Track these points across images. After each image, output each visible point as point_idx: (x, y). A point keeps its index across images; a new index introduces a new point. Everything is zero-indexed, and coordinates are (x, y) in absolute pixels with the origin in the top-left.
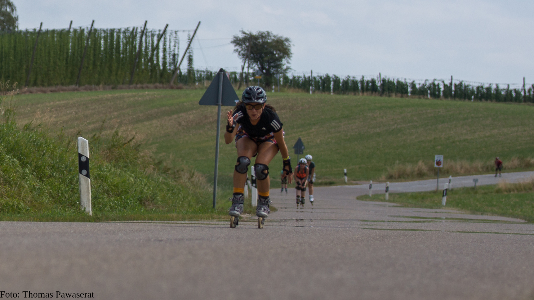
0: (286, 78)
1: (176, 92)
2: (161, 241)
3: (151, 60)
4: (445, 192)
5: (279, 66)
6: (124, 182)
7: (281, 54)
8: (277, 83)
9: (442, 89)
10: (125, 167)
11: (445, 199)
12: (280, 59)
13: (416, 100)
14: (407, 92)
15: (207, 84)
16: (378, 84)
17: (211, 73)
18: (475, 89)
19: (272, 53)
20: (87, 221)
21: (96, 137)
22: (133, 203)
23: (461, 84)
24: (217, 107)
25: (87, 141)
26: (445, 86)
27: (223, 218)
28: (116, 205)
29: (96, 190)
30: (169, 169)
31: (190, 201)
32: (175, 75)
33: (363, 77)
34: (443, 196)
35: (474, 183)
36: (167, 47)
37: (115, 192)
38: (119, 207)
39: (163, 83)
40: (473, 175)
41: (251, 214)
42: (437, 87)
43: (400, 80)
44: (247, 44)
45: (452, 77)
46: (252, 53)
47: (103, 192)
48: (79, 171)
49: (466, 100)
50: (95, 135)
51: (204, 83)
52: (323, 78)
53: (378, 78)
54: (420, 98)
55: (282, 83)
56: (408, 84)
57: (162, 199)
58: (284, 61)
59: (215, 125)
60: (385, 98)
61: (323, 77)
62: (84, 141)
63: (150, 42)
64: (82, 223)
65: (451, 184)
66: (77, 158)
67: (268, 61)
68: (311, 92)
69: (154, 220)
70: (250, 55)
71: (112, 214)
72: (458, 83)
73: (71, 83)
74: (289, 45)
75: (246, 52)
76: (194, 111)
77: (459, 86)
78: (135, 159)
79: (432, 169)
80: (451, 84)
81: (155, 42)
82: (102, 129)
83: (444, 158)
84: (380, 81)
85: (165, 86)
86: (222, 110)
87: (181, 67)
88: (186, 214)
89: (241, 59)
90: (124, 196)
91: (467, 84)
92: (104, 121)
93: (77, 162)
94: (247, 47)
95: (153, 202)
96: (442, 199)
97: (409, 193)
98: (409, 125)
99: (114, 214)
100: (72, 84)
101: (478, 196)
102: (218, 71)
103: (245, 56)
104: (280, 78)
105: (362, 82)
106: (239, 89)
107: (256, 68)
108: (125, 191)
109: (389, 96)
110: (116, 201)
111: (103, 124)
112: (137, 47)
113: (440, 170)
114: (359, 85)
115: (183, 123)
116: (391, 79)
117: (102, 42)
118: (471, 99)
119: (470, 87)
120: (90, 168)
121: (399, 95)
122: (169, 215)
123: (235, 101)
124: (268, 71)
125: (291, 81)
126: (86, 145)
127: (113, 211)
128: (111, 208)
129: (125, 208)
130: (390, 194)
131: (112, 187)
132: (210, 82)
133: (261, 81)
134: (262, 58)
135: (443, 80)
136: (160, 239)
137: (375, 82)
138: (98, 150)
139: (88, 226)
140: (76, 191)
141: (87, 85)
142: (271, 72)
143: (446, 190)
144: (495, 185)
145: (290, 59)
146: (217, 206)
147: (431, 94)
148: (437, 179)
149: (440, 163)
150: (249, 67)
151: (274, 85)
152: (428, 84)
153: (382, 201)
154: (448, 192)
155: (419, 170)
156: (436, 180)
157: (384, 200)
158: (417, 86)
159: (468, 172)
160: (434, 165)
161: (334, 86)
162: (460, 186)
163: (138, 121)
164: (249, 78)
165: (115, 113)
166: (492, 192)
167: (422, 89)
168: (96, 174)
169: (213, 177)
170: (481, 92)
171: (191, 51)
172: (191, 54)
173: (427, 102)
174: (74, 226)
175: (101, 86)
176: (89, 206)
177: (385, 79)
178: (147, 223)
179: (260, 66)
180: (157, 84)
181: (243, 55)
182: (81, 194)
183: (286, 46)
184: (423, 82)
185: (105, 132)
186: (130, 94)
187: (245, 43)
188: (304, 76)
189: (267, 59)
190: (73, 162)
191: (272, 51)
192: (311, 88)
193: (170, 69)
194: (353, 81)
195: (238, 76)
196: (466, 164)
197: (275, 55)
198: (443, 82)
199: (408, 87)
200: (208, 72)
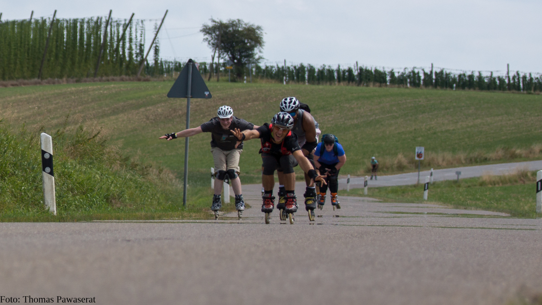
0: (258, 68)
1: (143, 84)
2: (129, 241)
3: (117, 50)
4: (426, 186)
5: (251, 56)
6: (89, 179)
7: (253, 43)
8: (249, 73)
9: (422, 77)
10: (91, 163)
11: (426, 193)
12: (252, 48)
13: (395, 89)
14: (385, 81)
15: (175, 75)
16: (355, 73)
17: (180, 64)
18: (456, 76)
19: (244, 42)
20: (51, 221)
21: (59, 133)
22: (100, 201)
23: (442, 72)
24: (186, 99)
25: (51, 137)
26: (425, 74)
27: (194, 216)
28: (81, 204)
29: (60, 188)
30: (137, 165)
31: (159, 199)
32: (142, 67)
33: (339, 66)
34: (425, 190)
35: (457, 176)
36: (133, 36)
37: (81, 191)
38: (85, 206)
39: (129, 75)
40: (455, 167)
41: (223, 211)
42: (416, 75)
43: (378, 68)
44: (217, 33)
45: (432, 64)
46: (222, 42)
47: (68, 190)
48: (42, 169)
49: (448, 89)
50: (58, 131)
51: (172, 74)
52: (297, 68)
53: (355, 67)
54: (399, 87)
55: (254, 74)
56: (387, 73)
57: (129, 196)
58: (256, 50)
59: (184, 118)
60: (362, 88)
61: (298, 66)
62: (47, 138)
63: (116, 32)
64: (46, 224)
65: (432, 178)
66: (40, 154)
67: (239, 51)
68: (285, 83)
69: (121, 220)
70: (221, 44)
71: (78, 214)
72: (438, 71)
73: (32, 76)
74: (261, 34)
75: (216, 41)
76: (163, 104)
77: (440, 75)
78: (101, 155)
79: (412, 161)
80: (431, 72)
81: (121, 32)
82: (65, 124)
83: (425, 150)
84: (357, 70)
85: (131, 78)
86: (192, 103)
87: (148, 58)
88: (156, 212)
89: (211, 48)
90: (90, 195)
91: (448, 72)
92: (68, 116)
93: (40, 159)
94: (217, 35)
95: (120, 199)
96: (423, 194)
97: (389, 187)
98: (387, 115)
99: (80, 214)
100: (34, 78)
101: (461, 190)
102: (187, 61)
103: (215, 46)
104: (252, 67)
105: (338, 71)
106: (209, 80)
107: (227, 58)
108: (91, 189)
109: (367, 86)
110: (81, 200)
111: (67, 119)
112: (102, 37)
113: (421, 162)
114: (336, 74)
115: (151, 117)
116: (369, 68)
117: (65, 33)
118: (453, 88)
119: (452, 75)
120: (54, 165)
121: (378, 84)
122: (137, 213)
123: (205, 93)
124: (239, 61)
125: (264, 70)
126: (50, 141)
127: (78, 210)
128: (77, 206)
129: (91, 208)
130: (369, 189)
131: (77, 185)
132: (179, 73)
133: (232, 71)
134: (233, 47)
135: (422, 68)
136: (127, 239)
137: (352, 71)
138: (63, 146)
139: (53, 226)
140: (39, 190)
141: (49, 79)
142: (243, 62)
143: (428, 183)
144: (479, 178)
145: (262, 48)
146: (187, 203)
147: (410, 83)
148: (419, 171)
149: (421, 156)
150: (219, 57)
151: (247, 76)
152: (407, 72)
153: (360, 195)
154: (429, 185)
155: (398, 163)
156: (417, 173)
157: (362, 195)
158: (396, 75)
159: (450, 165)
160: (415, 158)
161: (309, 76)
162: (442, 179)
163: (104, 115)
164: (220, 68)
165: (79, 108)
166: (475, 185)
167: (401, 78)
168: (60, 171)
169: (183, 172)
170: (463, 79)
171: (157, 42)
172: (158, 45)
173: (407, 91)
174: (38, 226)
175: (64, 79)
176: (54, 205)
177: (362, 67)
178: (114, 222)
179: (230, 56)
180: (124, 76)
181: (213, 44)
182: (45, 193)
183: (257, 34)
184: (402, 71)
185: (70, 127)
186: (95, 87)
187: (214, 32)
188: (277, 65)
189: (238, 49)
190: (36, 159)
191: (244, 40)
192: (284, 78)
193: (137, 60)
194: (329, 70)
195: (208, 67)
196: (448, 156)
197: (247, 44)
198: (423, 70)
199: (387, 76)
200: (176, 63)
